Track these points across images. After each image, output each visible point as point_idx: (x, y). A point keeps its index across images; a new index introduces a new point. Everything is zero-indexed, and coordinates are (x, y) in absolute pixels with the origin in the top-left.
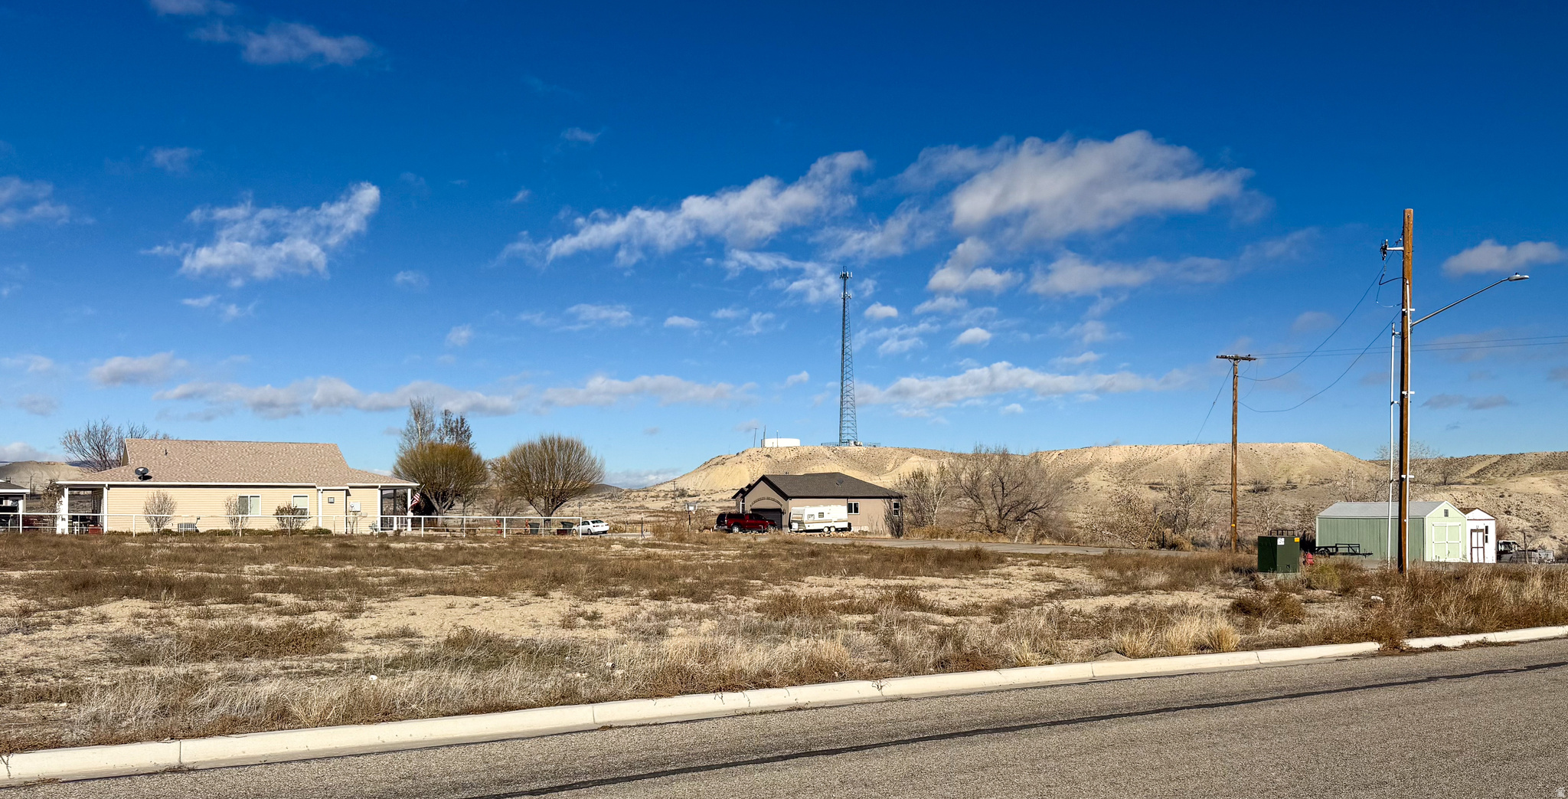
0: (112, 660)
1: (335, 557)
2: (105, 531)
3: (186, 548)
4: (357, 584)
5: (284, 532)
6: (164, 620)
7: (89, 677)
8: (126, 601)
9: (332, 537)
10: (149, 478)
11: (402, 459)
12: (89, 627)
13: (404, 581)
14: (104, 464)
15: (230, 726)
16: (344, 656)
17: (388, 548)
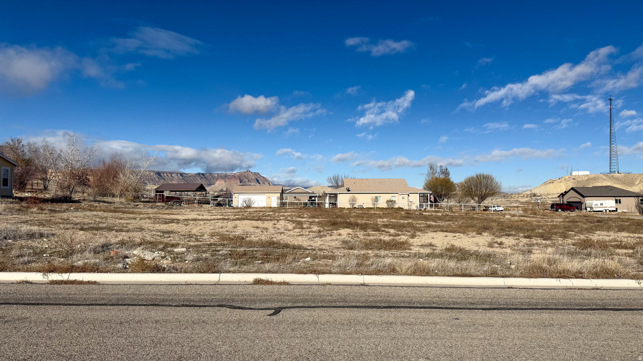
0: (343, 248)
1: (405, 217)
2: (338, 207)
3: (361, 213)
4: (413, 226)
5: (389, 208)
6: (356, 236)
7: (337, 253)
8: (346, 229)
9: (404, 210)
10: (350, 191)
11: (426, 183)
12: (336, 237)
13: (429, 226)
14: (337, 187)
15: (378, 272)
16: (411, 251)
17: (422, 214)
